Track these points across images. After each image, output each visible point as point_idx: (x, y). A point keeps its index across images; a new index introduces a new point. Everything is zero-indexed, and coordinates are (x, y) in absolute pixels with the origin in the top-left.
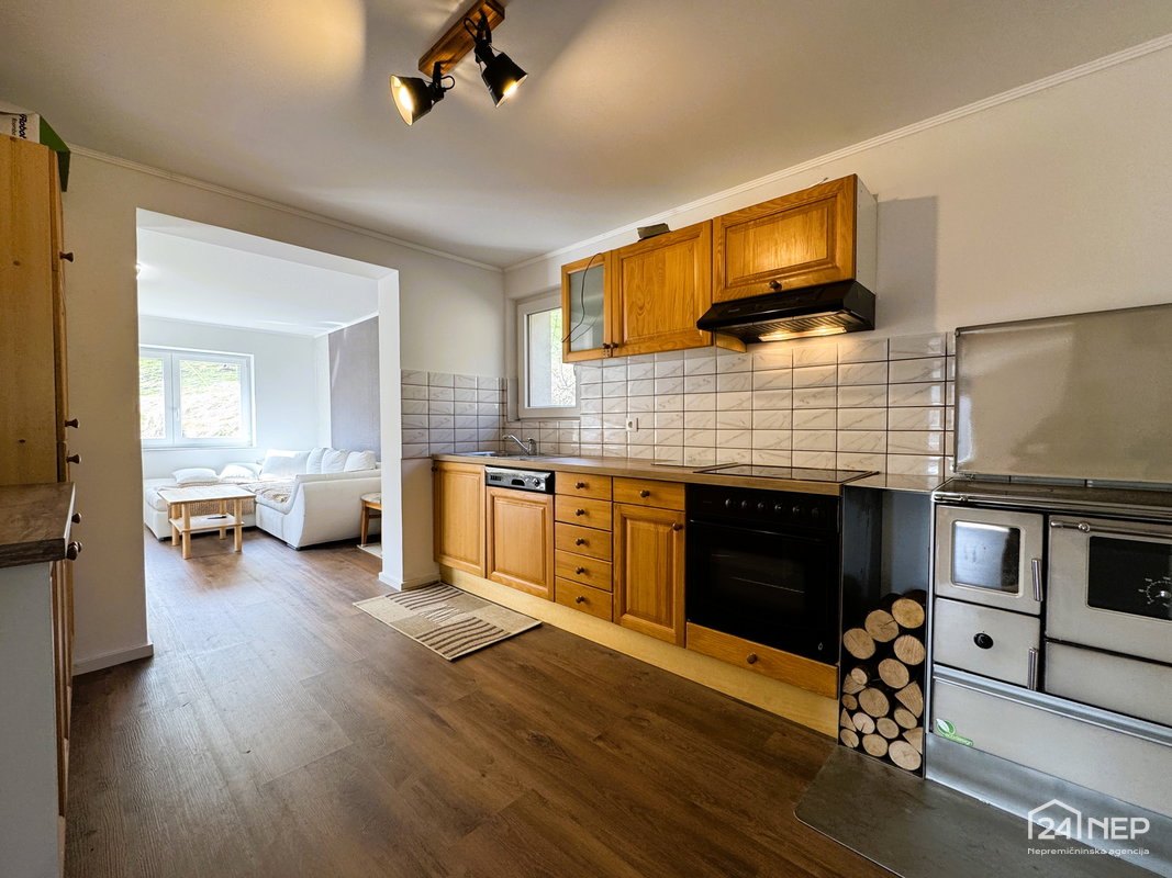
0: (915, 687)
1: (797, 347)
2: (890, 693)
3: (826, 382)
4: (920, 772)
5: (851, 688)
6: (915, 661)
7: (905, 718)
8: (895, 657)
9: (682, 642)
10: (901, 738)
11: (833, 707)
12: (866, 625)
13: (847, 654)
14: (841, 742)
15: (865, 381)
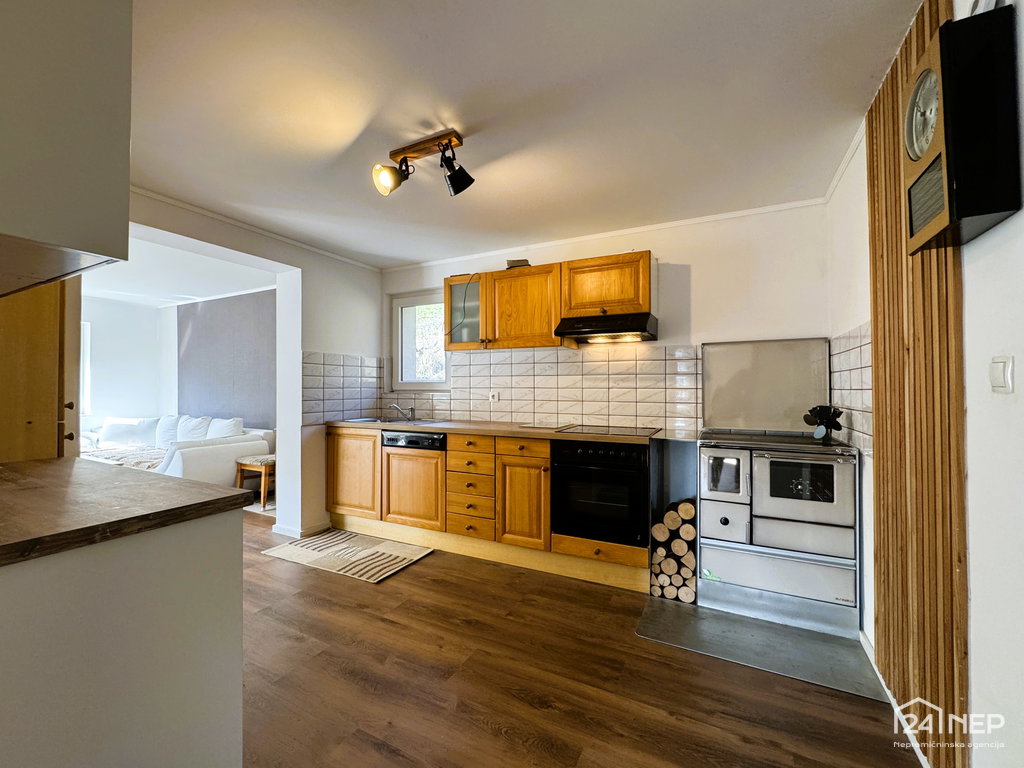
0: (691, 553)
1: (611, 348)
2: (678, 559)
3: (630, 371)
4: (695, 602)
5: (656, 560)
6: (690, 538)
7: (686, 573)
8: (680, 538)
9: (548, 548)
10: (684, 585)
11: (647, 573)
12: (665, 520)
13: (654, 540)
14: (651, 595)
15: (653, 371)
